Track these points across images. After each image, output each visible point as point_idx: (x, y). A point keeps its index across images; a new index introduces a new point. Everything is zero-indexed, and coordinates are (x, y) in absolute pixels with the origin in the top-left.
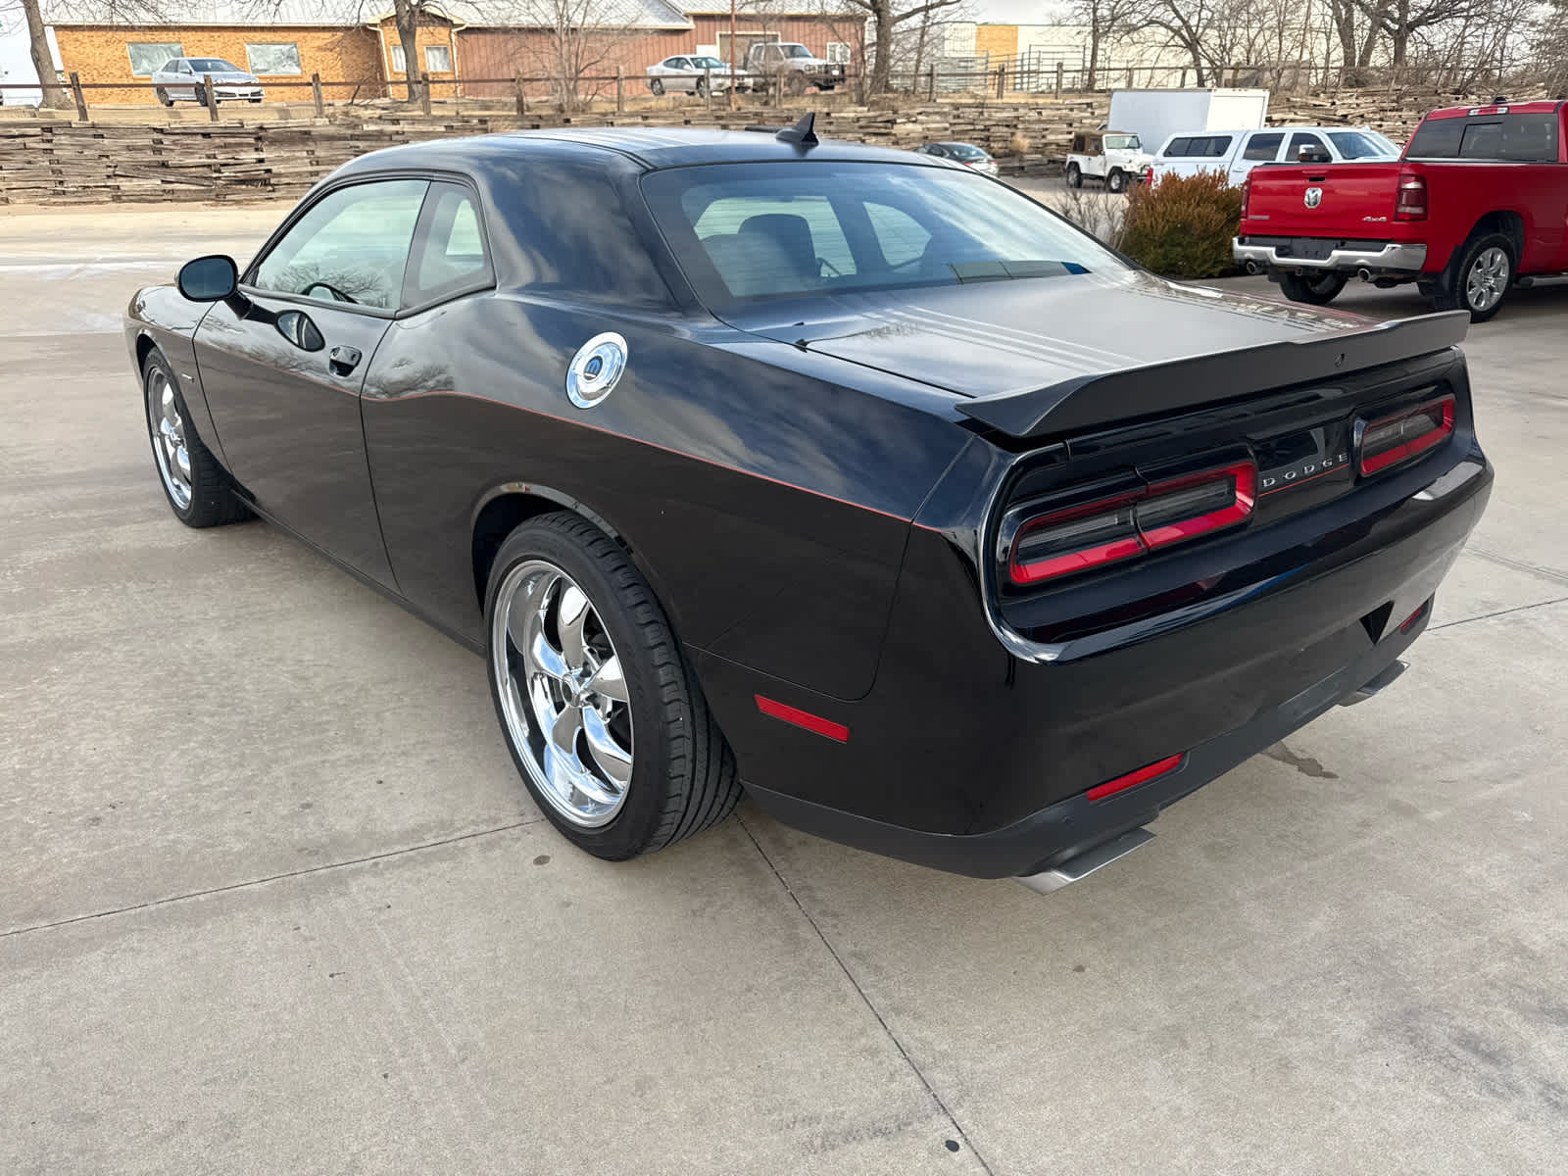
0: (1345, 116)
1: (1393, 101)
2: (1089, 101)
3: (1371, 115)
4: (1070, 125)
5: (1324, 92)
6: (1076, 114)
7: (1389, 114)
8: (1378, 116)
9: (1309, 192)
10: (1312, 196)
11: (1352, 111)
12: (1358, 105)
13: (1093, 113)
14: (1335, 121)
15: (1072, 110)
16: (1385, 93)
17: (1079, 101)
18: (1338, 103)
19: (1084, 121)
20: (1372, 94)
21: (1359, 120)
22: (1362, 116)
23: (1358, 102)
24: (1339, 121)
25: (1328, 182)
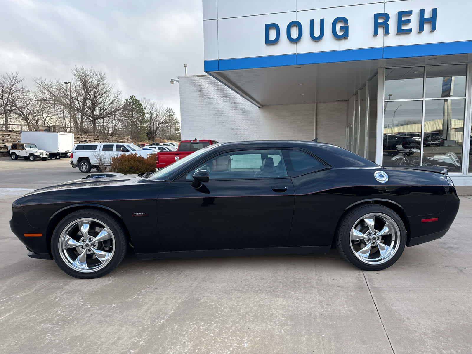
0: (86, 141)
1: (96, 137)
2: (9, 134)
3: (92, 141)
4: (4, 141)
5: (79, 134)
6: (4, 137)
7: (96, 140)
8: (94, 141)
9: (175, 157)
10: (177, 158)
11: (88, 139)
12: (88, 138)
13: (11, 138)
14: (83, 142)
15: (3, 136)
16: (94, 135)
17: (5, 134)
18: (83, 137)
19: (8, 140)
20: (91, 135)
21: (90, 142)
22: (90, 141)
23: (88, 137)
24: (85, 142)
25: (180, 155)
